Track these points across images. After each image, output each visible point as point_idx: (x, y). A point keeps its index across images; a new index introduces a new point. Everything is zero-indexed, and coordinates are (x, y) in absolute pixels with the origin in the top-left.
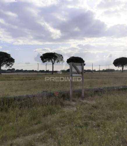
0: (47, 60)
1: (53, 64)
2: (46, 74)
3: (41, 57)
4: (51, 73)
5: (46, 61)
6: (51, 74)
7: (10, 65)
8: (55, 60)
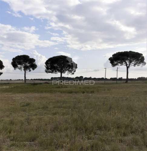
0: (119, 63)
1: (128, 68)
2: (117, 83)
3: (110, 59)
4: (125, 81)
5: (117, 64)
6: (124, 83)
7: (73, 72)
8: (130, 62)
